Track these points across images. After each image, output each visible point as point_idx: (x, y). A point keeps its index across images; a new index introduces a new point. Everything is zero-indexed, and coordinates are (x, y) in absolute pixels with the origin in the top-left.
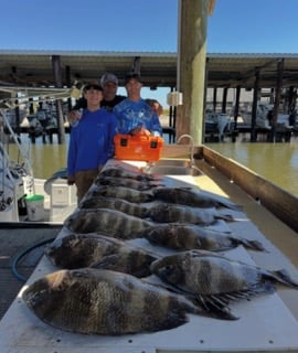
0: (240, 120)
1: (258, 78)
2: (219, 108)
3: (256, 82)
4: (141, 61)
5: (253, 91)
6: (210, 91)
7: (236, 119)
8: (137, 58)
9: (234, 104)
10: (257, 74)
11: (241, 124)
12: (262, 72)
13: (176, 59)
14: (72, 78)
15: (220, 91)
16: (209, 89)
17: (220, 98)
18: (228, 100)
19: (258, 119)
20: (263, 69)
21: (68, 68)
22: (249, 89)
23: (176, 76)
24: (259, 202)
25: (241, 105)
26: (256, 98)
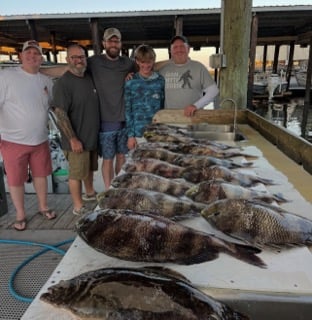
0: (293, 81)
5: (309, 47)
6: (260, 50)
7: (288, 80)
9: (287, 64)
11: (294, 85)
13: (219, 15)
16: (258, 48)
17: (271, 57)
18: (280, 59)
22: (304, 45)
23: (218, 34)
25: (295, 63)
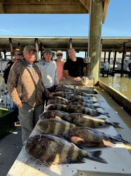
0: (116, 66)
1: (125, 48)
3: (124, 50)
4: (73, 40)
5: (122, 53)
7: (114, 66)
8: (71, 39)
9: (114, 59)
10: (124, 46)
11: (116, 68)
12: (127, 45)
14: (43, 48)
15: (107, 53)
16: (102, 53)
17: (107, 56)
19: (124, 67)
20: (127, 44)
21: (41, 43)
22: (120, 52)
24: (122, 108)
26: (123, 57)
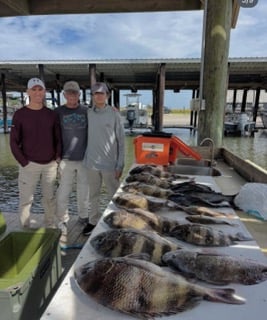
0: (259, 120)
2: (239, 108)
4: (166, 67)
6: (230, 93)
7: (255, 120)
8: (163, 64)
9: (253, 105)
13: (200, 64)
18: (248, 101)
21: (102, 74)
25: (260, 105)
